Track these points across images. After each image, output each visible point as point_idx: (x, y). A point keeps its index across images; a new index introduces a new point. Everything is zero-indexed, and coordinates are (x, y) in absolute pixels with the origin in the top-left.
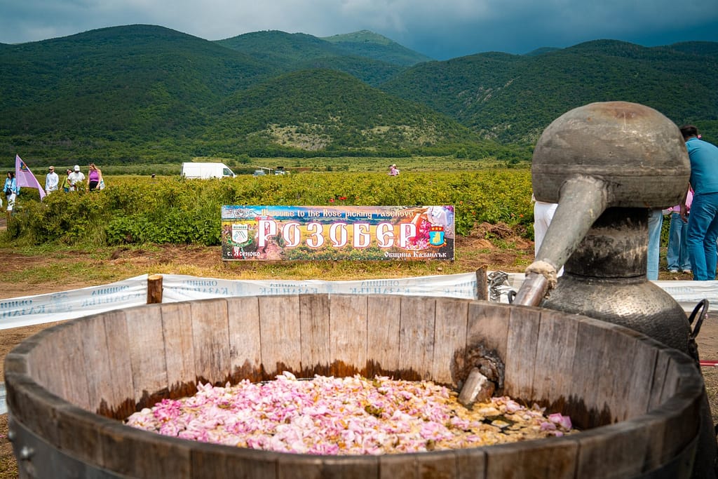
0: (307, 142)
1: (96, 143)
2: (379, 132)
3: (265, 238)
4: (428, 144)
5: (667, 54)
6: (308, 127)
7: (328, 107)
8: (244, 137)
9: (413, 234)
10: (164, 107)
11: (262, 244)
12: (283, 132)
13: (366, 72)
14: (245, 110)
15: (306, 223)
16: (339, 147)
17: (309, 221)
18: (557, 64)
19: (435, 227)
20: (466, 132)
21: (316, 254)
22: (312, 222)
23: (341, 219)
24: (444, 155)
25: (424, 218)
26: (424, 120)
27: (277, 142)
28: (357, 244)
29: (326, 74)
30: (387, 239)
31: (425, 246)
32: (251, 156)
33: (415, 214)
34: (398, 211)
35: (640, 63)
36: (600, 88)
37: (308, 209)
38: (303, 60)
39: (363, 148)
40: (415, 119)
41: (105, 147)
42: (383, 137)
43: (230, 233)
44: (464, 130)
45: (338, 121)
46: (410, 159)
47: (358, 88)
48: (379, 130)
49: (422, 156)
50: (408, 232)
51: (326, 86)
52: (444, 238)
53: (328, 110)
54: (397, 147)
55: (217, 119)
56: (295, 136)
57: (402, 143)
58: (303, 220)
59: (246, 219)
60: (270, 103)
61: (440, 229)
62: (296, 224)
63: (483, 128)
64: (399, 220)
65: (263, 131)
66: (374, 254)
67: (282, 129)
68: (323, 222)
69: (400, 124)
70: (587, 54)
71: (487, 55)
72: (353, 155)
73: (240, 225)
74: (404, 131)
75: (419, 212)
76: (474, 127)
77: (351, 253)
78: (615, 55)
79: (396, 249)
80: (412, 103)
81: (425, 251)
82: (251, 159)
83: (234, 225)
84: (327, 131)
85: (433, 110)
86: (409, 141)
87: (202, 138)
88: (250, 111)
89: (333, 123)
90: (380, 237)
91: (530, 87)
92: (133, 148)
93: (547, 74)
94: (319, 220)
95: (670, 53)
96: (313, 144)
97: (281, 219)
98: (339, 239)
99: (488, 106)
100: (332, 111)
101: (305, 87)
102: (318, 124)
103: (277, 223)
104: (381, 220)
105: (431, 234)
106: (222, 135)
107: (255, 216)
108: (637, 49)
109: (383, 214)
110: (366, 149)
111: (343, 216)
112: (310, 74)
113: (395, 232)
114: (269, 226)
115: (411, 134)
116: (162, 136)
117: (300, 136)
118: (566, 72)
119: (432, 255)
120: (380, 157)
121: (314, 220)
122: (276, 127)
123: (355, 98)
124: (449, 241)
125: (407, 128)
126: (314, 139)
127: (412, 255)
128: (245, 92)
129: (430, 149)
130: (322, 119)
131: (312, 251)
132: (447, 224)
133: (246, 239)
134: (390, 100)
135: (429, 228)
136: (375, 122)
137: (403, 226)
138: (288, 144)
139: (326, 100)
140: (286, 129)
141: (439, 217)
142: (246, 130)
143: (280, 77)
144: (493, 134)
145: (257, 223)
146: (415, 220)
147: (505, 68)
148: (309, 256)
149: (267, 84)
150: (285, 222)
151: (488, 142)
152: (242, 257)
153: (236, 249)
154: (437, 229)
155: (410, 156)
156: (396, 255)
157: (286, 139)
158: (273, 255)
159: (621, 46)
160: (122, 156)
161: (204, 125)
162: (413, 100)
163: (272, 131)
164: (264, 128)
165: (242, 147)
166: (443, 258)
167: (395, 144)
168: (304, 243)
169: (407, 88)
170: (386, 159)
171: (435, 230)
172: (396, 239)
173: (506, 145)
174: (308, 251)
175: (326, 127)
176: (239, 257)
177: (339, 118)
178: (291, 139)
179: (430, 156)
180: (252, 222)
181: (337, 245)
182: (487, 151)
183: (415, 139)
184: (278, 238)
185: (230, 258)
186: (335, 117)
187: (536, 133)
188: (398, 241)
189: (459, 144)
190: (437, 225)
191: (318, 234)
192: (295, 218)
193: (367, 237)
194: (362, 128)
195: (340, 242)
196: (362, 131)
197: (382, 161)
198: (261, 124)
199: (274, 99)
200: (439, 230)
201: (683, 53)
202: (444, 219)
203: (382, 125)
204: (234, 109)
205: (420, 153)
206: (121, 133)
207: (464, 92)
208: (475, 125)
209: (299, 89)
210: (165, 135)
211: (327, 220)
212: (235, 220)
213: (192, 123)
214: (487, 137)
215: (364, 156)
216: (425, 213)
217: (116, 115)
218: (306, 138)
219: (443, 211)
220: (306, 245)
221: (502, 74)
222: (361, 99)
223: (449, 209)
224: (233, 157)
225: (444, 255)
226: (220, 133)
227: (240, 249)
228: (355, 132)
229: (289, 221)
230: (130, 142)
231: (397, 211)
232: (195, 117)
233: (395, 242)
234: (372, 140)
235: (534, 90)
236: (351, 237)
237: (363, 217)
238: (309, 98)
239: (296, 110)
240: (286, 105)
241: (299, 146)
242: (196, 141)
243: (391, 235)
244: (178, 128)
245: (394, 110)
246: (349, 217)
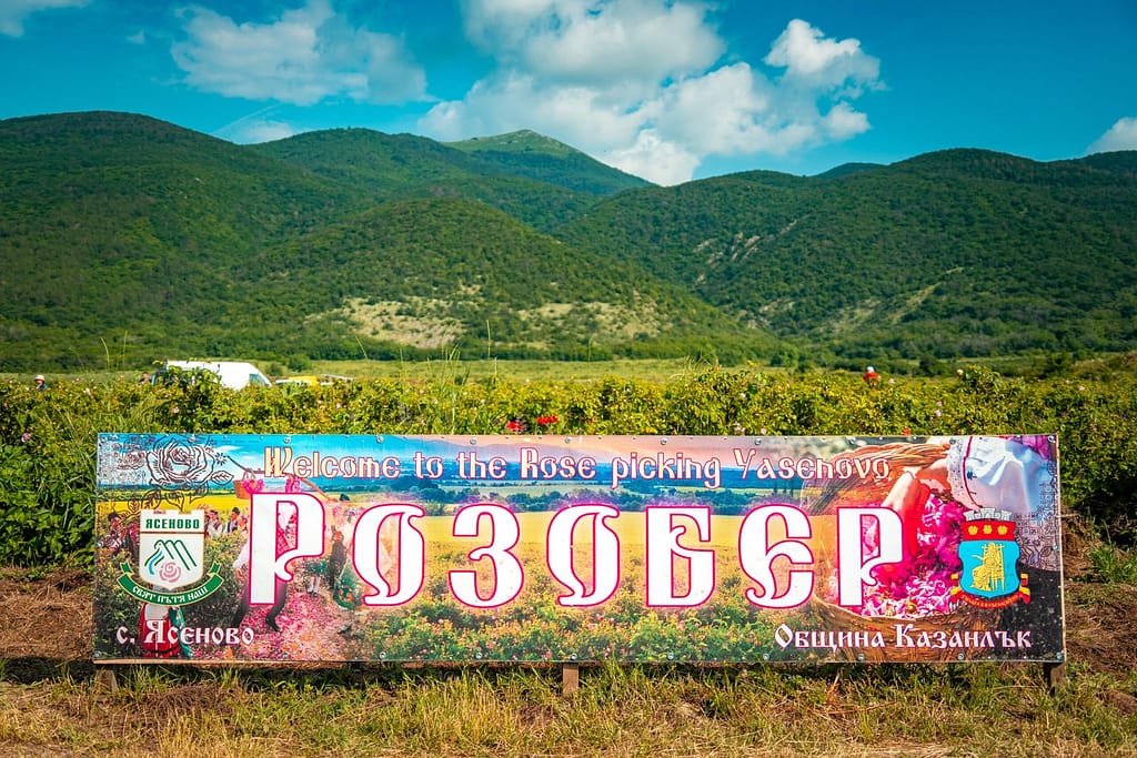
0: (418, 331)
1: (12, 330)
2: (552, 315)
3: (278, 568)
4: (643, 337)
5: (1079, 174)
6: (421, 302)
7: (459, 268)
8: (300, 323)
9: (892, 551)
10: (149, 264)
11: (263, 593)
12: (374, 314)
13: (527, 205)
14: (303, 273)
15: (450, 507)
16: (477, 342)
17: (463, 497)
18: (878, 192)
19: (980, 523)
20: (712, 315)
21: (491, 635)
22: (476, 502)
23: (596, 489)
24: (673, 356)
25: (933, 484)
26: (636, 293)
27: (361, 332)
28: (660, 594)
29: (455, 208)
30: (784, 571)
31: (940, 600)
32: (312, 358)
33: (897, 470)
34: (828, 453)
35: (1029, 189)
36: (956, 236)
37: (455, 448)
38: (412, 182)
39: (521, 343)
40: (619, 292)
41: (28, 338)
42: (559, 323)
43: (132, 547)
44: (708, 312)
45: (477, 295)
46: (609, 363)
47: (514, 233)
48: (552, 311)
49: (632, 358)
50: (869, 544)
51: (455, 229)
52: (1020, 567)
53: (459, 274)
54: (585, 342)
55: (249, 288)
56: (396, 321)
57: (595, 335)
58: (435, 492)
59: (200, 490)
60: (351, 260)
61: (1002, 530)
62: (409, 511)
63: (743, 307)
64: (833, 494)
65: (335, 310)
66: (731, 636)
67: (373, 307)
68: (519, 504)
69: (589, 301)
70: (933, 175)
71: (748, 176)
72: (503, 356)
73: (173, 514)
74: (598, 312)
75: (912, 463)
76: (727, 306)
77: (638, 630)
78: (983, 176)
79: (824, 613)
80: (613, 262)
81: (940, 620)
82: (314, 363)
83: (146, 514)
84: (457, 312)
85: (651, 275)
86: (607, 332)
87: (220, 324)
88: (313, 273)
89: (466, 297)
90: (756, 564)
91: (829, 234)
92: (84, 342)
93: (859, 210)
94: (505, 493)
95: (1083, 172)
96: (430, 336)
97: (348, 488)
98: (585, 574)
99: (751, 267)
100: (465, 274)
101: (415, 231)
102: (438, 298)
103: (328, 508)
104: (759, 492)
105: (965, 550)
106: (259, 319)
107: (238, 475)
108: (1023, 166)
109: (764, 468)
110: (529, 345)
111: (603, 476)
112: (424, 208)
113: (818, 544)
114: (295, 519)
115: (611, 318)
116: (142, 319)
117: (405, 320)
118: (893, 207)
119: (973, 640)
120: (553, 359)
121: (484, 492)
122: (361, 304)
123: (507, 252)
124: (1040, 582)
125: (605, 307)
126: (431, 327)
127: (890, 640)
128: (302, 238)
129: (646, 346)
130: (444, 289)
131: (475, 624)
132: (1029, 509)
133: (195, 574)
134: (572, 255)
135: (956, 525)
136: (545, 296)
137: (850, 519)
138: (383, 336)
139: (455, 255)
140: (379, 307)
141: (994, 482)
142: (304, 310)
143: (370, 211)
144: (762, 319)
145: (243, 505)
146: (898, 495)
147: (781, 200)
148: (462, 643)
149: (345, 225)
150: (360, 501)
151: (753, 332)
152: (178, 650)
153: (155, 615)
154: (988, 530)
155: (611, 359)
156: (821, 639)
157: (379, 326)
158: (309, 642)
159: (994, 160)
160: (62, 354)
161: (226, 299)
162: (614, 256)
163: (353, 311)
164: (338, 306)
165: (296, 341)
166: (1017, 653)
167: (582, 337)
168: (442, 588)
169: (602, 235)
170: (567, 364)
171: (981, 536)
172: (824, 572)
173: (786, 340)
174: (458, 622)
175: (455, 304)
176: (165, 650)
177: (478, 287)
178: (388, 327)
179: (647, 358)
180: (225, 503)
181: (577, 599)
182: (752, 349)
183: (619, 328)
184: (333, 568)
185: (126, 651)
186: (470, 286)
187: (841, 316)
188: (832, 583)
189: (701, 338)
190: (988, 514)
191: (497, 552)
192: (402, 484)
193: (702, 563)
194: (520, 307)
195: (589, 587)
196: (522, 312)
197: (558, 368)
198: (333, 298)
199: (357, 253)
200: (995, 536)
201: (1107, 173)
202: (1018, 491)
203: (558, 302)
204: (282, 271)
205: (629, 353)
206: (61, 311)
207: (707, 243)
208: (728, 302)
209: (404, 235)
210: (148, 315)
211: (536, 492)
212: (154, 495)
213: (199, 293)
214: (752, 325)
215: (523, 357)
216: (937, 465)
217: (53, 277)
218: (417, 325)
219: (1010, 457)
220: (448, 600)
221: (775, 209)
222: (520, 255)
223: (1035, 449)
224: (278, 359)
225: (1022, 640)
226: (255, 314)
227: (172, 613)
228: (509, 315)
229: (381, 497)
230: (79, 328)
231: (824, 455)
232: (207, 283)
233: (817, 586)
234: (539, 329)
235: (836, 239)
236: (637, 563)
237: (684, 482)
238: (421, 251)
239: (399, 274)
240: (379, 264)
241: (404, 340)
242: (209, 329)
243: (800, 554)
244: (172, 303)
245: (581, 274)
246: (629, 482)
